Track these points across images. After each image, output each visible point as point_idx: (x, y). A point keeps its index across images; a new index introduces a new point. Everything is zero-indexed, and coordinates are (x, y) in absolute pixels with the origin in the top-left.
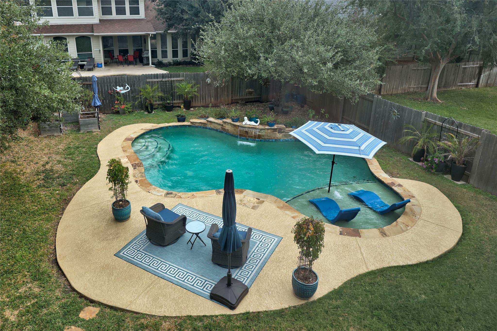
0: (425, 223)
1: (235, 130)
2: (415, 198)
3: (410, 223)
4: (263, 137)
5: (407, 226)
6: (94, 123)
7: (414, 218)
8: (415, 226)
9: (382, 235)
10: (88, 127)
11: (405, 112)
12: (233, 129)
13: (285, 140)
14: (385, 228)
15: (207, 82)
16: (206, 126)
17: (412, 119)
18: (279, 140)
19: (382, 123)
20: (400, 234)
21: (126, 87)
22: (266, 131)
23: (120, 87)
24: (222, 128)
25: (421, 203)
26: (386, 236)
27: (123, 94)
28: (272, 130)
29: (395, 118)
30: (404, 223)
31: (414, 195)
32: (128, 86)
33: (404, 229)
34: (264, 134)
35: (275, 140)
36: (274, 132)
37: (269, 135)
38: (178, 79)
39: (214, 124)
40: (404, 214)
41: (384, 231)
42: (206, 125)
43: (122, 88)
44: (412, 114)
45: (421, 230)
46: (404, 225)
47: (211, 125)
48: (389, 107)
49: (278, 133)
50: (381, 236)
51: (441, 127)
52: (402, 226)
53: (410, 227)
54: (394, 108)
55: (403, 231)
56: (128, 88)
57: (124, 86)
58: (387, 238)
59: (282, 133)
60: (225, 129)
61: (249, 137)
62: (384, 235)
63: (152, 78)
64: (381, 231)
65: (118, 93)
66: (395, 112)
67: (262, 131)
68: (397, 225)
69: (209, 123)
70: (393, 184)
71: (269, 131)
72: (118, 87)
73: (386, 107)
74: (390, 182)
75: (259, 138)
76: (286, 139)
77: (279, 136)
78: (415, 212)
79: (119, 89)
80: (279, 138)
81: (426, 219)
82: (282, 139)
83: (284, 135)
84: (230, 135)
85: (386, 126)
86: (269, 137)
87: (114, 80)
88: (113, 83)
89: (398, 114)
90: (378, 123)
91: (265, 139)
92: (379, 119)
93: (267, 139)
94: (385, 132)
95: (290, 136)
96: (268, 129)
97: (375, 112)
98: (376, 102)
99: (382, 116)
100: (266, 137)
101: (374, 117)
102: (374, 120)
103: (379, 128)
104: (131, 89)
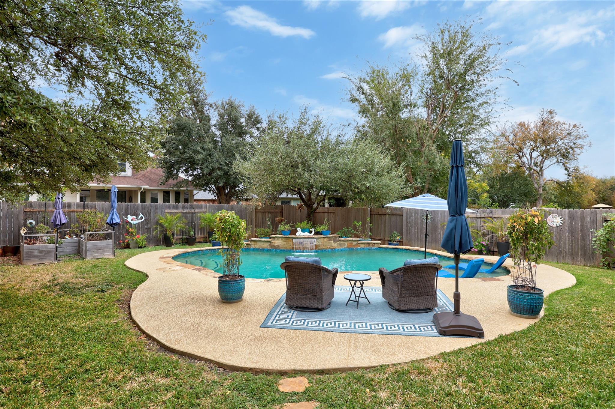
1: (287, 244)
4: (319, 247)
6: (107, 247)
10: (98, 253)
11: (438, 214)
12: (284, 243)
16: (249, 248)
17: (446, 218)
18: (335, 249)
19: (416, 231)
22: (322, 240)
23: (132, 216)
24: (270, 245)
27: (135, 225)
28: (328, 239)
29: (428, 222)
32: (142, 216)
34: (320, 243)
35: (331, 250)
36: (329, 240)
37: (325, 244)
38: (201, 210)
39: (259, 243)
42: (249, 246)
43: (134, 217)
47: (256, 245)
48: (421, 214)
49: (334, 242)
56: (142, 218)
57: (137, 215)
59: (337, 241)
60: (274, 246)
63: (170, 209)
66: (427, 217)
67: (317, 241)
69: (253, 243)
71: (325, 240)
72: (129, 216)
73: (417, 215)
75: (316, 249)
76: (340, 248)
77: (334, 245)
79: (130, 218)
80: (334, 247)
82: (337, 248)
83: (339, 244)
84: (281, 250)
85: (420, 232)
86: (325, 247)
87: (124, 208)
88: (123, 211)
89: (431, 217)
90: (412, 231)
91: (321, 249)
92: (412, 228)
93: (324, 249)
94: (421, 237)
95: (344, 245)
96: (323, 237)
97: (407, 222)
98: (407, 213)
99: (415, 224)
100: (322, 247)
101: (407, 226)
102: (407, 230)
103: (413, 236)
104: (145, 219)
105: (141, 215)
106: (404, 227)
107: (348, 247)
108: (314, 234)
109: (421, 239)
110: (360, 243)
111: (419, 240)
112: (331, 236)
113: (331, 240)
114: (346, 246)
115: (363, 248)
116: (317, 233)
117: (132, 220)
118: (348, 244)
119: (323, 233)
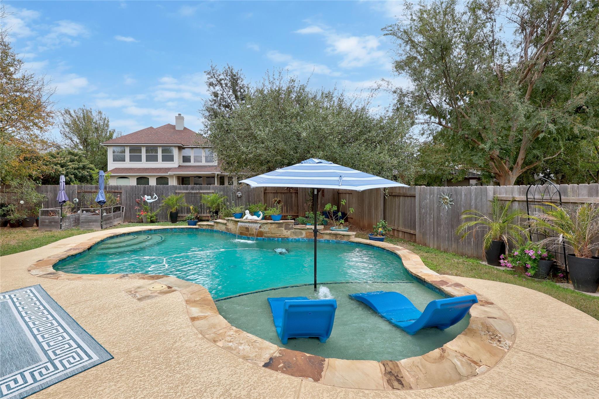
0: (533, 362)
2: (495, 306)
3: (484, 357)
4: (265, 234)
5: (476, 363)
6: (95, 221)
7: (495, 344)
8: (500, 365)
9: (389, 382)
10: (89, 225)
11: (461, 195)
12: (234, 226)
13: (295, 239)
14: (404, 362)
15: (238, 195)
17: (473, 202)
18: (287, 238)
19: (432, 220)
20: (451, 387)
21: (154, 196)
22: (269, 226)
23: (148, 196)
24: (226, 228)
25: (511, 315)
26: (400, 386)
27: (151, 203)
28: (277, 225)
29: (448, 207)
30: (464, 355)
31: (493, 302)
33: (463, 370)
34: (266, 230)
35: (282, 239)
36: (279, 227)
37: (273, 232)
38: (208, 191)
39: (219, 225)
40: (466, 334)
41: (400, 371)
42: (213, 228)
43: (149, 197)
44: (471, 195)
45: (524, 379)
46: (464, 359)
47: (217, 227)
48: (437, 195)
49: (285, 229)
50: (386, 384)
51: (525, 203)
52: (458, 363)
53: (483, 368)
54: (444, 194)
55: (460, 378)
56: (155, 198)
57: (152, 196)
58: (401, 393)
59: (290, 229)
60: (228, 229)
61: (250, 234)
62: (396, 384)
63: (181, 190)
64: (389, 370)
65: (145, 201)
66: (447, 199)
67: (265, 227)
68: (442, 357)
69: (215, 225)
70: (445, 283)
71: (273, 226)
72: (146, 196)
73: (433, 197)
74: (439, 280)
75: (262, 236)
76: (295, 237)
77: (286, 233)
78: (495, 330)
79: (146, 198)
80: (286, 236)
81: (536, 351)
82: (291, 238)
83: (293, 232)
84: (233, 235)
85: (437, 223)
86: (273, 235)
87: (142, 189)
88: (142, 192)
89: (451, 199)
90: (426, 221)
91: (268, 237)
92: (426, 216)
93: (272, 237)
94: (437, 231)
95: (301, 234)
96: (271, 223)
97: (420, 207)
98: (420, 194)
99: (430, 210)
100: (269, 235)
101: (420, 213)
102: (420, 219)
103: (428, 228)
104: (158, 199)
105: (155, 195)
106: (417, 215)
107: (306, 237)
108: (262, 219)
109: (437, 234)
110: (323, 234)
111: (436, 235)
112: (281, 221)
113: (281, 227)
114: (304, 235)
115: (328, 241)
116: (265, 218)
117: (148, 199)
118: (306, 233)
119: (272, 218)
